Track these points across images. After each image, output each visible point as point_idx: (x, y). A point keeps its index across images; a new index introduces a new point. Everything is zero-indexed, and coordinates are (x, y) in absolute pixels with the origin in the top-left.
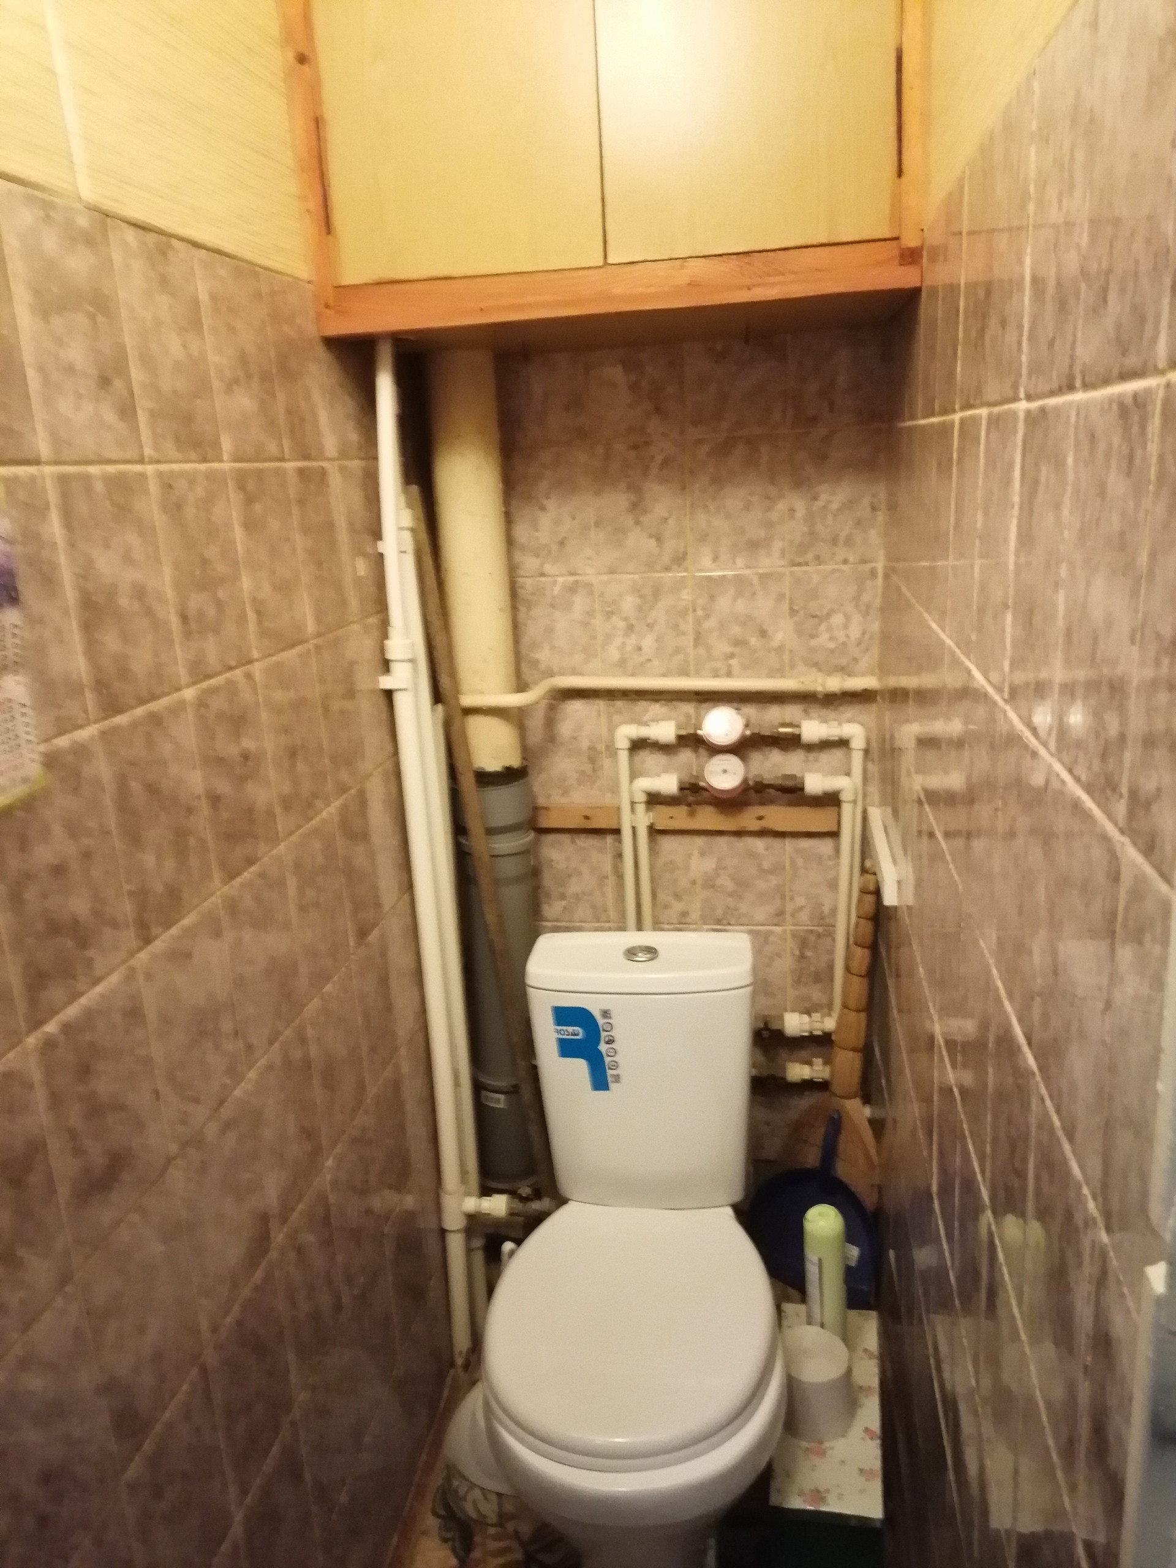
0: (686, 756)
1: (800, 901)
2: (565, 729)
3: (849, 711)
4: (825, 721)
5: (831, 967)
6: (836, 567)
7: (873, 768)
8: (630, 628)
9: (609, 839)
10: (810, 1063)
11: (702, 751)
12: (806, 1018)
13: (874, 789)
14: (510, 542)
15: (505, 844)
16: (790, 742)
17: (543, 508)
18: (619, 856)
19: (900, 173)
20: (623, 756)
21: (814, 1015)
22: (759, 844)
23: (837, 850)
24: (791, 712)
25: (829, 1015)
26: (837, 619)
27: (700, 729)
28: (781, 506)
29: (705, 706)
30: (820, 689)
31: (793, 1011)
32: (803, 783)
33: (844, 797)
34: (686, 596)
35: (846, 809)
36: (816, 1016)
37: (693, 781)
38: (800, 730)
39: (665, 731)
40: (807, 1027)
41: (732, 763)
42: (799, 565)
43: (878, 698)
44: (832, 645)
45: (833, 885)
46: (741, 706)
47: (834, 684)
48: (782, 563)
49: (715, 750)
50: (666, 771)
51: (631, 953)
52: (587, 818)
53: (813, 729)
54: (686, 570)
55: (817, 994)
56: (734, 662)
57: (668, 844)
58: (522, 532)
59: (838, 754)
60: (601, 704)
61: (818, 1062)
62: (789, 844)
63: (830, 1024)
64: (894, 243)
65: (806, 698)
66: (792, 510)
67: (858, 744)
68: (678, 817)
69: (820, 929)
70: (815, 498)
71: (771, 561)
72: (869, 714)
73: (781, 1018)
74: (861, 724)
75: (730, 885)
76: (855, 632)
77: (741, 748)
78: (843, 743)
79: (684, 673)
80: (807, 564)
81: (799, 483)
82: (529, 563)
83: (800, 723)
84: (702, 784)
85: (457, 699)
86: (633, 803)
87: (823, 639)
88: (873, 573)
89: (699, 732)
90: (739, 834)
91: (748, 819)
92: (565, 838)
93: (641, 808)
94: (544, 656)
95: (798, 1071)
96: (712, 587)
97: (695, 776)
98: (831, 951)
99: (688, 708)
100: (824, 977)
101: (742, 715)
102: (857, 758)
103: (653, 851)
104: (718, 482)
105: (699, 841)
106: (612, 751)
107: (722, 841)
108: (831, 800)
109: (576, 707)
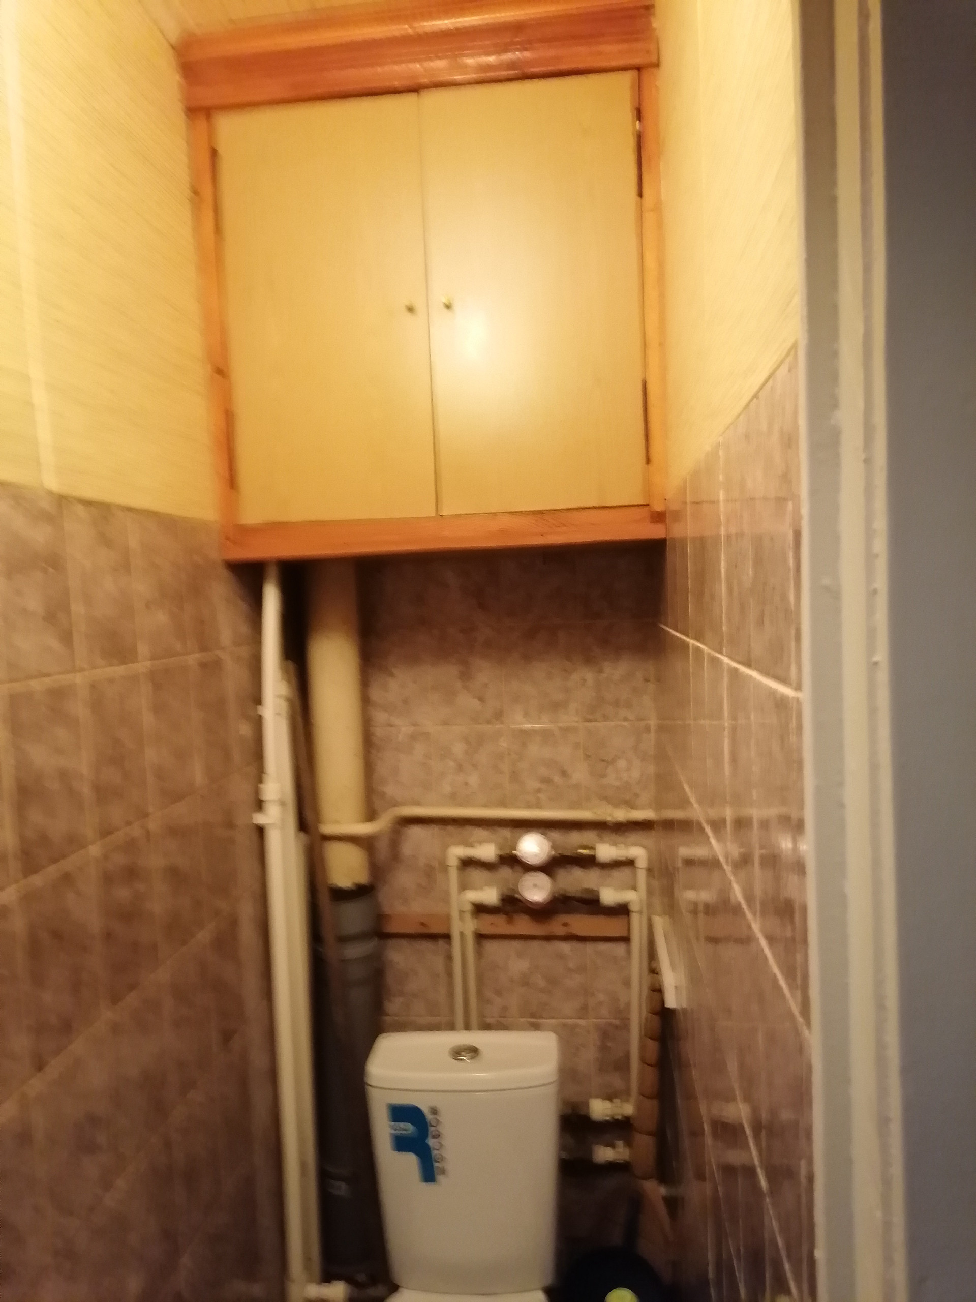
0: (506, 872)
1: (601, 997)
2: (407, 849)
3: (634, 837)
4: (615, 844)
5: (627, 1057)
6: (619, 723)
7: (656, 883)
8: (460, 768)
9: (441, 943)
10: (612, 1146)
11: (519, 869)
12: (607, 1104)
13: (657, 902)
14: (366, 701)
15: (354, 951)
16: (588, 862)
17: (392, 675)
18: (449, 958)
19: (648, 461)
20: (454, 874)
21: (615, 1100)
22: (565, 947)
23: (629, 952)
24: (588, 836)
25: (627, 1101)
26: (622, 764)
27: (515, 850)
28: (575, 677)
29: (518, 830)
30: (609, 819)
31: (597, 1097)
32: (598, 896)
33: (634, 907)
34: (504, 743)
35: (635, 919)
36: (617, 1101)
37: (509, 893)
38: (595, 852)
39: (487, 851)
40: (609, 1112)
41: (542, 879)
42: (590, 721)
43: (655, 826)
44: (618, 784)
45: (627, 983)
46: (548, 831)
47: (620, 815)
48: (576, 719)
49: (528, 868)
50: (489, 884)
51: (457, 1053)
52: (423, 924)
53: (606, 851)
54: (502, 723)
55: (617, 1082)
56: (541, 796)
57: (491, 947)
58: (376, 693)
59: (625, 872)
60: (435, 830)
61: (620, 1144)
62: (590, 948)
63: (628, 1109)
64: (646, 508)
65: (600, 826)
66: (584, 680)
67: (642, 863)
68: (499, 925)
69: (617, 1022)
70: (601, 671)
71: (570, 718)
72: (649, 839)
73: (587, 1105)
74: (644, 847)
75: (542, 983)
76: (636, 774)
77: (549, 867)
78: (630, 863)
79: (503, 804)
80: (596, 720)
81: (589, 660)
82: (380, 717)
83: (595, 845)
84: (516, 895)
85: (317, 829)
86: (461, 912)
87: (611, 779)
88: (647, 729)
89: (514, 852)
90: (549, 938)
91: (556, 926)
92: (404, 942)
93: (468, 917)
94: (390, 790)
95: (604, 1154)
96: (524, 737)
97: (511, 888)
98: (627, 1042)
99: (506, 833)
100: (622, 1066)
101: (549, 839)
102: (642, 876)
103: (479, 954)
104: (527, 658)
105: (516, 945)
106: (445, 868)
107: (535, 944)
108: (622, 910)
109: (416, 832)
